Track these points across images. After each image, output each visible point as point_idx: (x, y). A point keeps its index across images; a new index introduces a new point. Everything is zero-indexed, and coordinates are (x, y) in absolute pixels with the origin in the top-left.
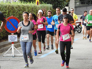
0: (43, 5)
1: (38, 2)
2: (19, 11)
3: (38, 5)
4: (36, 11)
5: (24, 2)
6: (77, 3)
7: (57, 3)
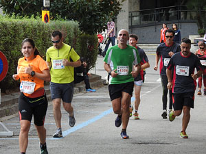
0: (57, 21)
1: (46, 15)
2: (6, 36)
3: (47, 21)
4: (43, 35)
5: (16, 15)
6: (135, 19)
7: (90, 19)
